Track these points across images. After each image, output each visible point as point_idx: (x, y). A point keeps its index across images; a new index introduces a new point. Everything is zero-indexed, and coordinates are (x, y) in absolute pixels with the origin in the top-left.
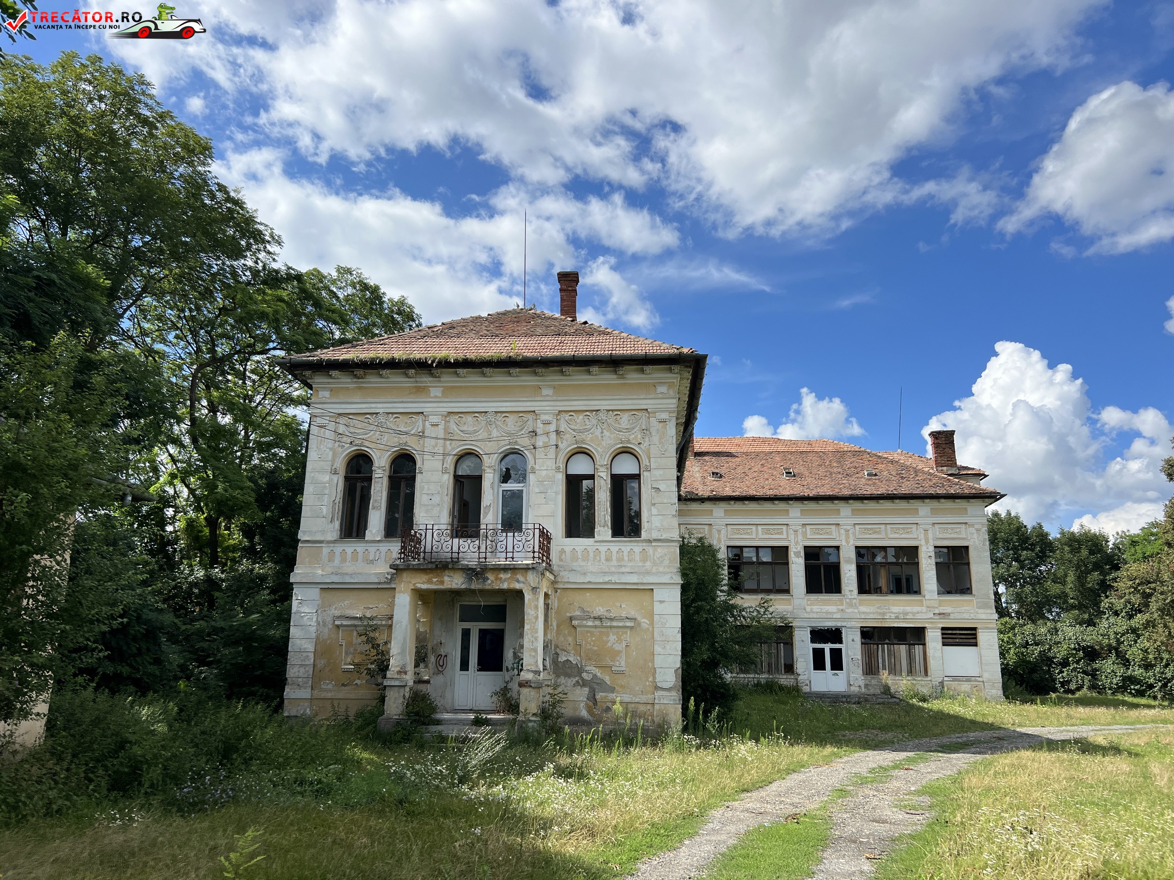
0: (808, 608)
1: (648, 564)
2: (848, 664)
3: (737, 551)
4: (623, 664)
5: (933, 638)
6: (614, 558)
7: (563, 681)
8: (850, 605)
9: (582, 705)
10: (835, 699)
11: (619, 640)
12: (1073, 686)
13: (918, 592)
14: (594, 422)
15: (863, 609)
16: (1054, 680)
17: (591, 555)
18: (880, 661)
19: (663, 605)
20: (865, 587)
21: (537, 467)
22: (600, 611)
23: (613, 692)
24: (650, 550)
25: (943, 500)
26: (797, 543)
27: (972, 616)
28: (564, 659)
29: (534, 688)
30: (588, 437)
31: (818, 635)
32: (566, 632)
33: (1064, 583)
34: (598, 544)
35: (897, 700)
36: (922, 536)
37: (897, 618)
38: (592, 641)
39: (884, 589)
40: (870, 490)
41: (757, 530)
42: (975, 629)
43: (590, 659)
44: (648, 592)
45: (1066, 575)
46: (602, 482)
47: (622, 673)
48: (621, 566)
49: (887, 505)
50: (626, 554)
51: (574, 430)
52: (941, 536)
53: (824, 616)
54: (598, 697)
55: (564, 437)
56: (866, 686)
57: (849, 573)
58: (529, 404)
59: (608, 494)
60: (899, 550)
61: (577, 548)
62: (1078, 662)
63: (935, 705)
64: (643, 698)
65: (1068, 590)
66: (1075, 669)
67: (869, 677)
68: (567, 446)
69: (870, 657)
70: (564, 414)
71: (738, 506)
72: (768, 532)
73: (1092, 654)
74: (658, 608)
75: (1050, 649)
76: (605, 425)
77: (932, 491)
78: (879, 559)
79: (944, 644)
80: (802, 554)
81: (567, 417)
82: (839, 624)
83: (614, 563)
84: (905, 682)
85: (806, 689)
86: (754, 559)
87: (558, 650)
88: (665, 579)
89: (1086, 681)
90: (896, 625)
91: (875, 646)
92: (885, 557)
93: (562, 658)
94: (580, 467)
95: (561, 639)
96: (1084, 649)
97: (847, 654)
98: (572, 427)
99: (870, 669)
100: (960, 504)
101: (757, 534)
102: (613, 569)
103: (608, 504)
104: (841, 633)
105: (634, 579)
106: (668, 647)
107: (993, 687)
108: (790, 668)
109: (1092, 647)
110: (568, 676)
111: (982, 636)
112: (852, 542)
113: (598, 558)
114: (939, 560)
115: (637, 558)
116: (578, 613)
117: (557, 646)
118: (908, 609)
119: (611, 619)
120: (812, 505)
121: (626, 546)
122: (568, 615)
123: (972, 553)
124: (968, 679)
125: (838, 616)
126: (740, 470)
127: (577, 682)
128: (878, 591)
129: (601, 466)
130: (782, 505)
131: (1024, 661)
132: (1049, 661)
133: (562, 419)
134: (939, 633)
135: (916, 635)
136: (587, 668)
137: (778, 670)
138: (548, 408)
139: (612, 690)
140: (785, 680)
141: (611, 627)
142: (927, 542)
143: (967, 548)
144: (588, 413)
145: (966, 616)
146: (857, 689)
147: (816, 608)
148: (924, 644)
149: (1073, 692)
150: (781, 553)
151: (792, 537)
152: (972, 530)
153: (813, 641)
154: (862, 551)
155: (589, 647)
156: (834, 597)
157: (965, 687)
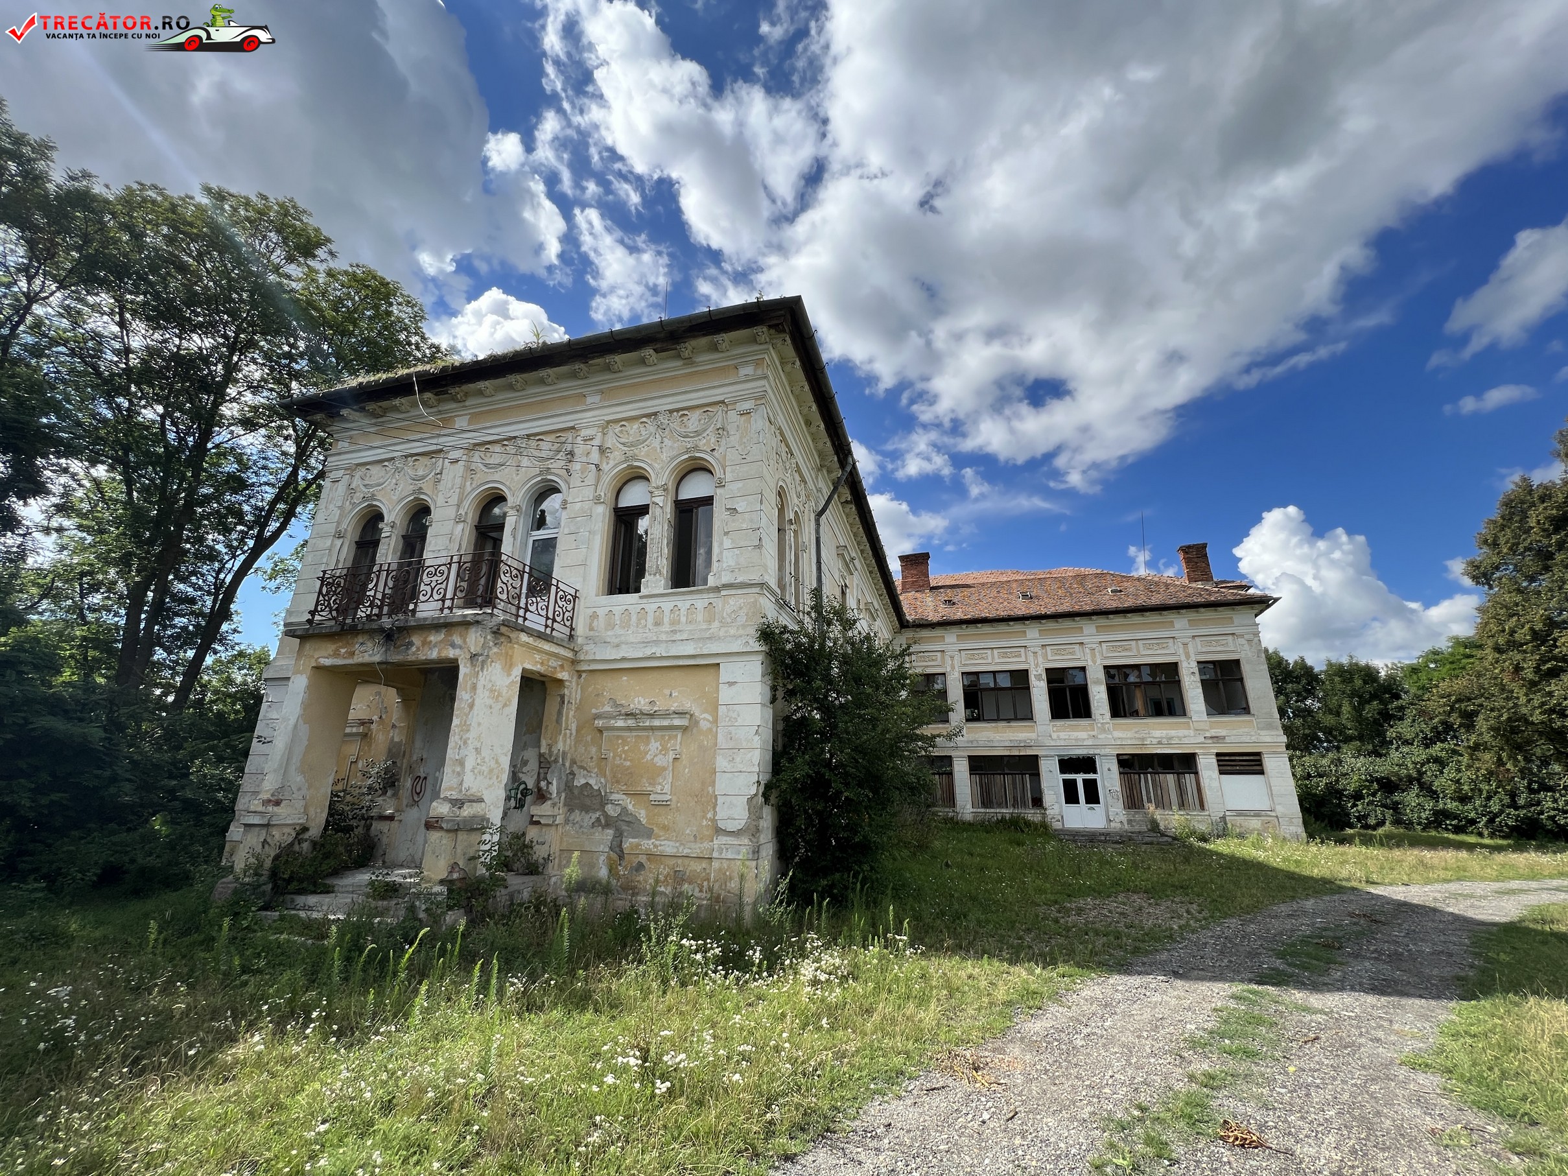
0: (1054, 736)
1: (716, 624)
2: (1105, 797)
3: (973, 678)
4: (667, 789)
5: (1207, 766)
6: (666, 620)
7: (578, 819)
8: (1103, 730)
9: (602, 858)
10: (1092, 838)
11: (664, 750)
12: (1372, 821)
13: (1184, 713)
14: (652, 429)
15: (1117, 734)
16: (1348, 815)
17: (634, 618)
18: (1144, 793)
19: (734, 688)
20: (1119, 709)
21: (571, 499)
22: (640, 703)
23: (649, 838)
24: (718, 603)
25: (1202, 610)
26: (1037, 665)
27: (1254, 739)
28: (583, 781)
29: (448, 831)
30: (641, 452)
31: (1069, 764)
32: (589, 738)
33: (1338, 714)
34: (645, 601)
35: (1170, 840)
36: (1181, 651)
37: (1160, 743)
38: (624, 751)
39: (1142, 711)
40: (1114, 605)
41: (993, 654)
42: (1259, 754)
43: (618, 782)
44: (712, 670)
45: (1340, 706)
46: (658, 511)
47: (665, 805)
48: (674, 632)
49: (1136, 619)
50: (683, 612)
51: (624, 444)
52: (1204, 650)
53: (1074, 743)
54: (625, 846)
55: (610, 456)
56: (1130, 822)
57: (1099, 696)
58: (568, 418)
60: (1155, 667)
61: (614, 609)
62: (1374, 795)
63: (1220, 846)
64: (695, 849)
65: (1344, 722)
66: (1371, 803)
67: (1132, 811)
68: (613, 467)
69: (1131, 789)
70: (614, 425)
71: (971, 630)
72: (1005, 655)
73: (1388, 786)
74: (725, 695)
75: (1337, 781)
76: (667, 431)
77: (1188, 600)
78: (1132, 679)
79: (1222, 773)
80: (1044, 676)
81: (618, 429)
82: (1091, 752)
83: (666, 627)
84: (1176, 817)
85: (1057, 825)
86: (992, 685)
87: (575, 768)
88: (736, 647)
89: (1387, 816)
90: (1159, 751)
91: (1137, 776)
92: (1140, 676)
93: (580, 781)
94: (633, 497)
95: (582, 749)
96: (1378, 780)
97: (1104, 787)
98: (622, 440)
99: (1133, 801)
100: (1224, 612)
101: (993, 658)
102: (663, 637)
104: (1094, 762)
105: (689, 649)
106: (738, 759)
107: (1291, 823)
108: (1038, 802)
109: (1387, 778)
110: (586, 809)
111: (1269, 763)
112: (1099, 662)
113: (643, 622)
114: (1204, 677)
115: (700, 618)
116: (607, 708)
117: (573, 762)
118: (1173, 733)
119: (652, 716)
120: (1051, 625)
121: (687, 601)
122: (594, 711)
123: (1246, 669)
124: (1257, 814)
125: (1090, 743)
126: (974, 597)
127: (598, 819)
128: (1135, 714)
129: (657, 487)
130: (1018, 627)
131: (1309, 794)
132: (1339, 794)
133: (611, 433)
134: (1214, 760)
135: (1185, 763)
136: (614, 797)
137: (1025, 805)
138: (592, 420)
139: (649, 834)
140: (1032, 815)
141: (652, 728)
142: (1188, 656)
143: (1237, 662)
144: (644, 419)
145: (1244, 739)
146: (1119, 825)
147: (1063, 735)
148: (1196, 773)
149: (1374, 828)
150: (1021, 678)
151: (1031, 658)
152: (1241, 641)
153: (1062, 771)
154: (1112, 671)
155: (618, 762)
156: (1083, 722)
157: (1255, 823)
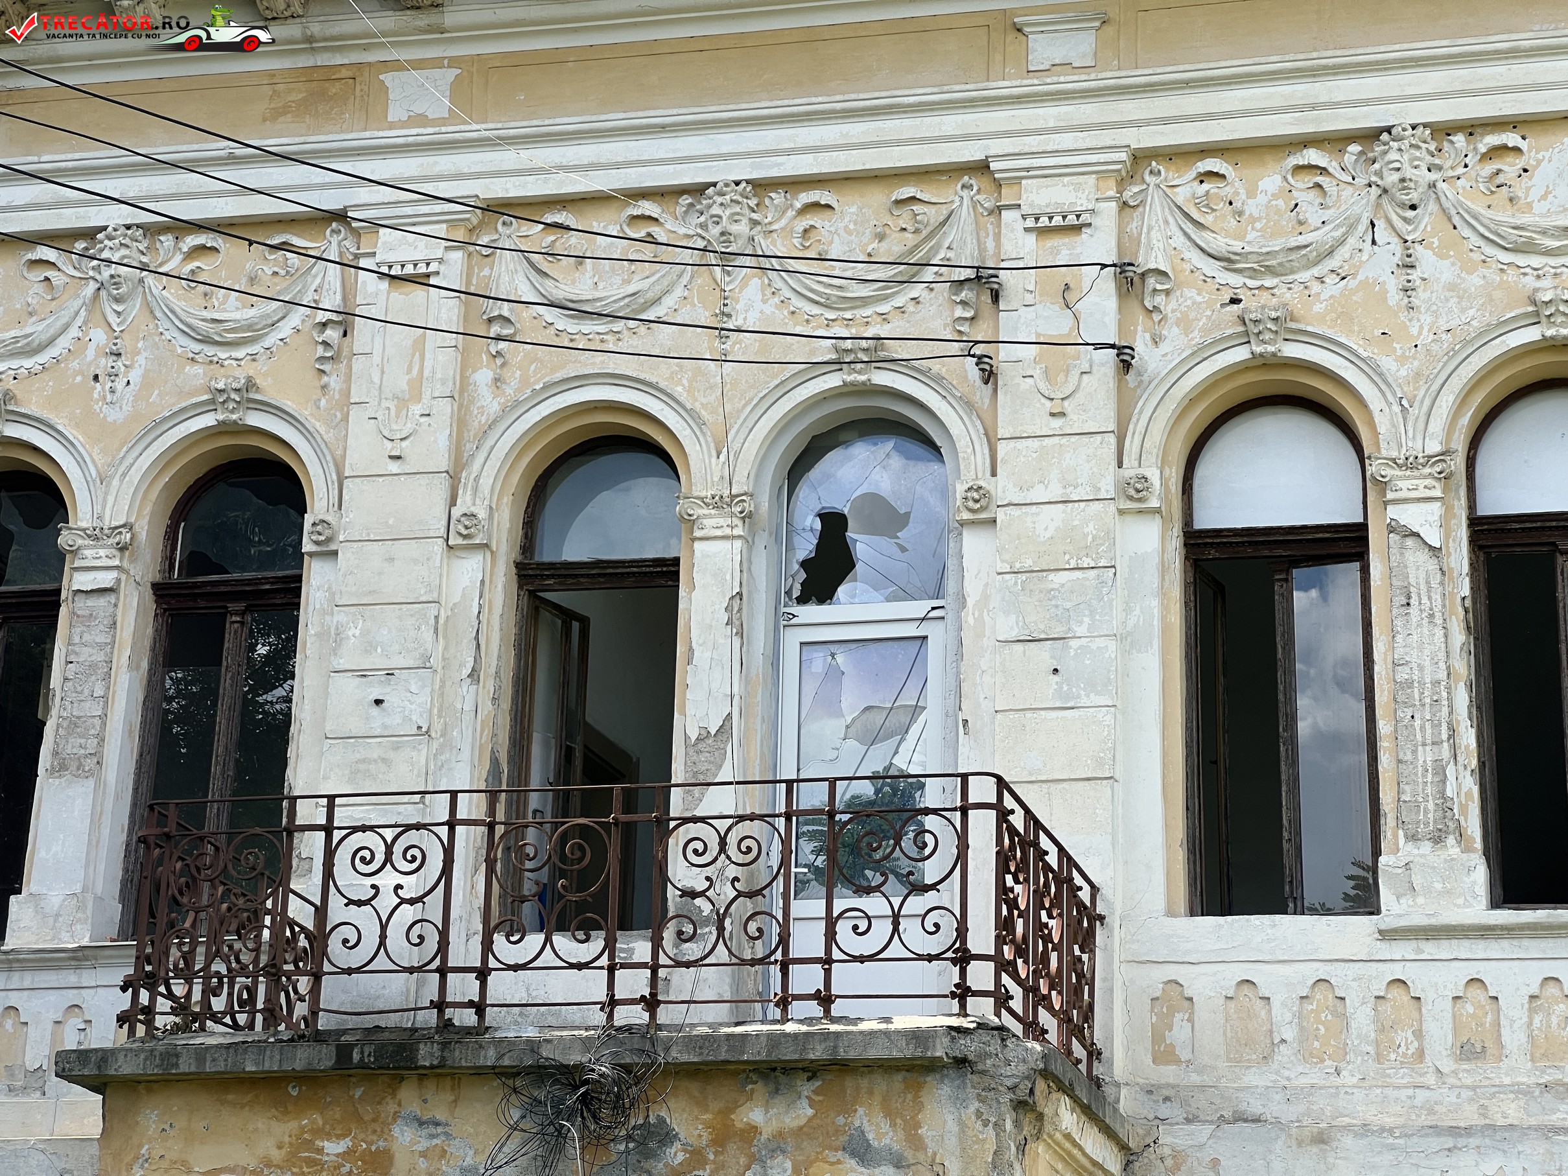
6: (1514, 1037)
14: (1356, 202)
21: (1003, 488)
34: (1403, 949)
46: (1418, 564)
51: (1227, 261)
55: (1169, 306)
58: (950, 123)
59: (1459, 637)
61: (1266, 978)
68: (1188, 359)
70: (1168, 173)
76: (1427, 216)
81: (1184, 183)
94: (1272, 485)
103: (1462, 699)
113: (1405, 1035)
129: (1410, 464)
133: (1155, 200)
138: (1067, 141)
144: (1313, 156)
